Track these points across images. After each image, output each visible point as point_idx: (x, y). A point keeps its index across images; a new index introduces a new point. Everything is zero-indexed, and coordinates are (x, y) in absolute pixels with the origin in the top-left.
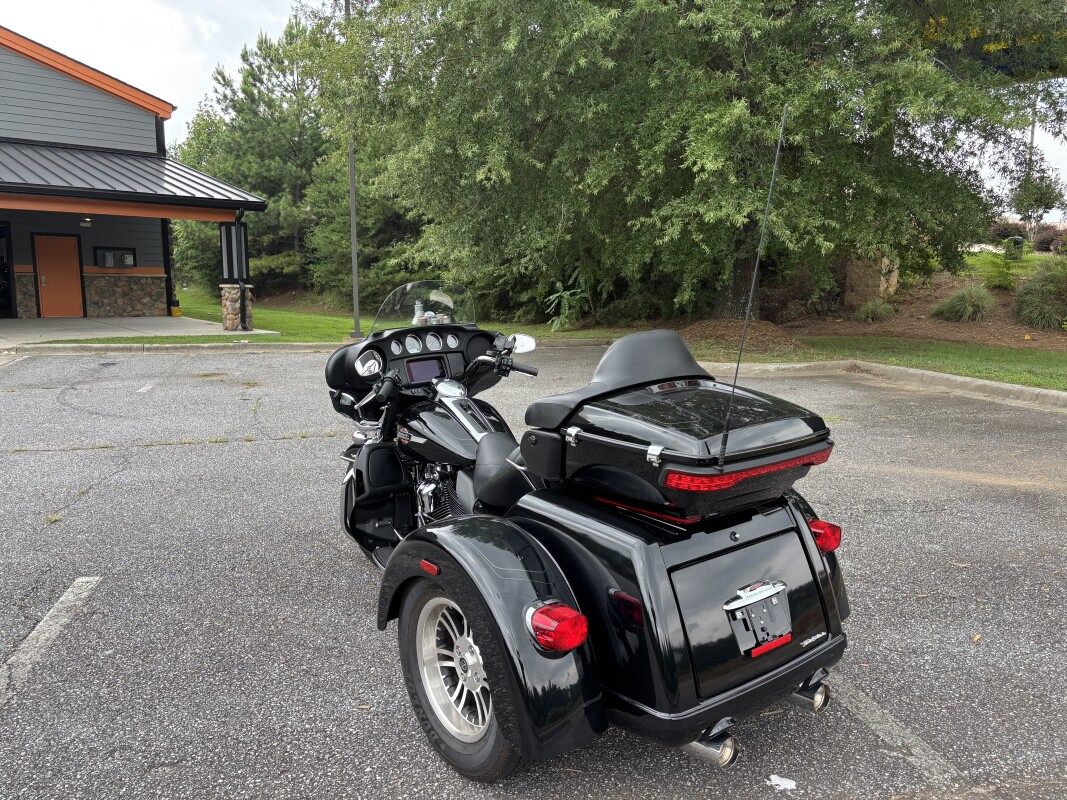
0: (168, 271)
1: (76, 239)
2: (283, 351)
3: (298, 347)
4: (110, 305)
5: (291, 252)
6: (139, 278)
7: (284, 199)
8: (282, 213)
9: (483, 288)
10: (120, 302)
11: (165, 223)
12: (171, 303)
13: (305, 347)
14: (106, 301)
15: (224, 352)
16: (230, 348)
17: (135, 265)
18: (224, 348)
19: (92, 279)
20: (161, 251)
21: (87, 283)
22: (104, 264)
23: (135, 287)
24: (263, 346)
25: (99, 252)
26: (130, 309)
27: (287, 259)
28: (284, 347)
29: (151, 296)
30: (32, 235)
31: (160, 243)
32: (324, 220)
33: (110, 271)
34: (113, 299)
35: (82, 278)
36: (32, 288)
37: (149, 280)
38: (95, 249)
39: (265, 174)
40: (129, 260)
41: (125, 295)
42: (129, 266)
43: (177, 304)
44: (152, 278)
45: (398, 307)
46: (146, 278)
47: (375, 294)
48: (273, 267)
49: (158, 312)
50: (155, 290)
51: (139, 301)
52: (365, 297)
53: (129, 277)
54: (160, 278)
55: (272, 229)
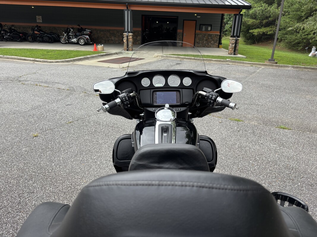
0: (220, 33)
1: (195, 21)
2: (239, 65)
3: (246, 63)
4: (201, 43)
5: (273, 26)
6: (212, 35)
7: (274, 6)
8: (272, 12)
10: (205, 42)
11: (223, 15)
12: (220, 43)
13: (248, 64)
17: (211, 30)
18: (220, 61)
19: (198, 35)
20: (220, 26)
21: (196, 36)
22: (202, 29)
23: (209, 38)
24: (233, 62)
25: (201, 26)
26: (207, 45)
27: (270, 29)
28: (240, 63)
29: (214, 41)
30: (184, 20)
31: (220, 23)
33: (203, 32)
34: (203, 41)
35: (195, 34)
36: (181, 37)
38: (200, 25)
40: (209, 29)
41: (206, 40)
42: (209, 31)
45: (307, 48)
46: (214, 35)
47: (299, 43)
48: (264, 32)
49: (215, 46)
50: (216, 39)
51: (210, 42)
52: (294, 44)
53: (208, 34)
54: (218, 35)
55: (267, 18)
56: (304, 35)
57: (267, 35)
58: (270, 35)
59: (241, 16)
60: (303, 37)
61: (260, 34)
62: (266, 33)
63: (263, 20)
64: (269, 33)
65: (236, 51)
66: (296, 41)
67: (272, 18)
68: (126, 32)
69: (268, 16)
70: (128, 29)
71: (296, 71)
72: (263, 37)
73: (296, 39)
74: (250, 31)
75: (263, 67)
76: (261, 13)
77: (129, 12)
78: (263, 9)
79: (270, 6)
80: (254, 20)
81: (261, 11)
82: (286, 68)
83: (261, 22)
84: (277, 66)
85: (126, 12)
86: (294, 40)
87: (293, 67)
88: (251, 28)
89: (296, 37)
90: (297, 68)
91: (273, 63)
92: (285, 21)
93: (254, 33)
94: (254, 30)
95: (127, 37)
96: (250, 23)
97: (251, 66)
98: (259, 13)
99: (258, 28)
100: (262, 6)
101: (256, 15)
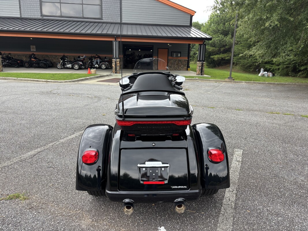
0: (188, 58)
1: (167, 50)
2: (206, 82)
3: (211, 81)
4: (173, 67)
5: (229, 53)
6: (181, 60)
7: (229, 37)
8: (227, 41)
9: (287, 64)
10: (176, 66)
11: (189, 45)
12: (188, 67)
13: (213, 81)
14: (172, 66)
15: (191, 81)
16: (193, 80)
17: (180, 56)
18: (191, 80)
19: (170, 60)
20: (187, 52)
21: (169, 61)
22: (173, 56)
23: (180, 62)
24: (202, 80)
25: (172, 53)
26: (178, 68)
27: (227, 55)
28: (207, 80)
29: (183, 65)
30: (158, 48)
31: (187, 50)
32: (239, 43)
33: (174, 58)
34: (174, 65)
35: (168, 60)
36: (157, 62)
37: (183, 61)
38: (172, 52)
39: (224, 29)
40: (179, 55)
41: (177, 64)
42: (179, 57)
43: (189, 67)
44: (184, 60)
45: (257, 70)
46: (183, 60)
47: (251, 66)
48: (223, 57)
49: (184, 69)
50: (185, 63)
51: (180, 66)
52: (247, 67)
53: (179, 60)
54: (186, 60)
55: (224, 46)
56: (254, 60)
57: (225, 60)
58: (227, 60)
59: (205, 46)
60: (254, 61)
61: (219, 59)
62: (224, 58)
63: (221, 48)
64: (226, 58)
65: (203, 72)
66: (248, 64)
67: (228, 47)
68: (114, 58)
69: (225, 45)
70: (116, 56)
71: (248, 85)
72: (222, 62)
73: (248, 63)
74: (211, 57)
75: (224, 83)
76: (219, 42)
77: (117, 42)
78: (220, 39)
79: (225, 37)
80: (214, 48)
81: (219, 41)
82: (241, 83)
83: (219, 49)
84: (234, 82)
85: (114, 42)
86: (247, 64)
87: (246, 82)
88: (212, 54)
89: (248, 61)
90: (249, 83)
91: (231, 80)
92: (238, 49)
93: (214, 58)
94: (214, 56)
95: (116, 62)
96: (210, 50)
97: (215, 82)
98: (217, 42)
99: (217, 54)
100: (219, 37)
101: (215, 44)
